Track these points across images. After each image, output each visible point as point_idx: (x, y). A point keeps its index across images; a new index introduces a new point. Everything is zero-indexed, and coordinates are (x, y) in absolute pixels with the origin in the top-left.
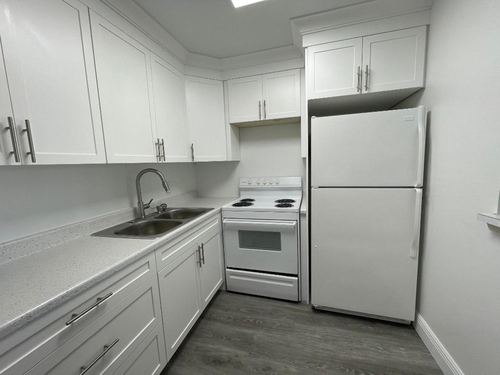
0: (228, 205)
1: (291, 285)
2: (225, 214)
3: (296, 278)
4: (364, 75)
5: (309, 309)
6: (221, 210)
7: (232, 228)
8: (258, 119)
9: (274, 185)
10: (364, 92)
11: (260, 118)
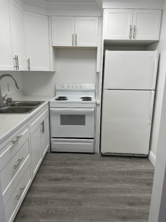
0: (53, 100)
1: (90, 144)
2: (51, 105)
3: (93, 140)
4: (133, 30)
5: (100, 156)
6: (49, 103)
7: (56, 113)
8: (71, 45)
9: (79, 88)
10: (133, 39)
11: (73, 45)
